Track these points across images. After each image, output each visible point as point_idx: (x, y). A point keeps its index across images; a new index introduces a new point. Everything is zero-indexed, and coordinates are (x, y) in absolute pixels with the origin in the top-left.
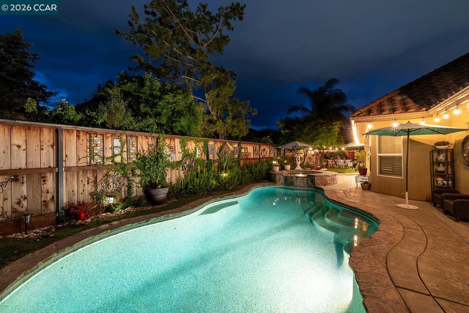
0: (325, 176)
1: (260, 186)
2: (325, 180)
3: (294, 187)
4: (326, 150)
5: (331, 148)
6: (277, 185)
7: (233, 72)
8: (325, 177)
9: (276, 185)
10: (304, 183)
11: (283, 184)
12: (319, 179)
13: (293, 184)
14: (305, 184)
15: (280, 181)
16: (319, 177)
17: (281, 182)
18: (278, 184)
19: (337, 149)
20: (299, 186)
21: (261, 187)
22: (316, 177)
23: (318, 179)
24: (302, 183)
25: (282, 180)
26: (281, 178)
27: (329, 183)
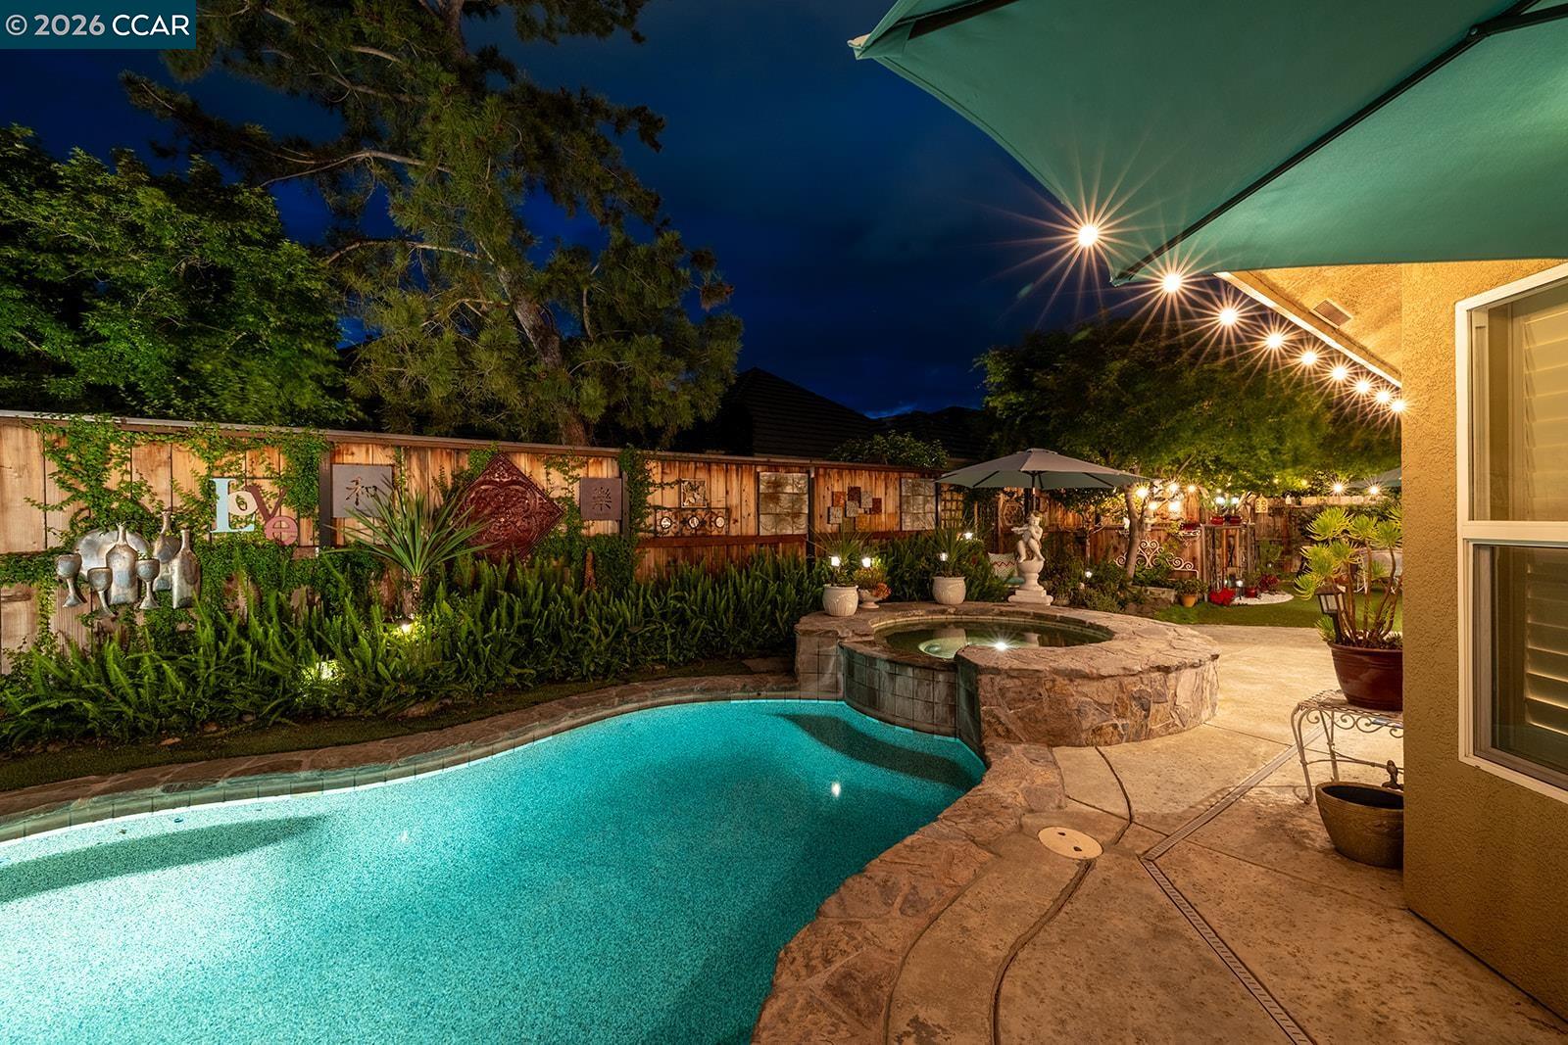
0: (1056, 671)
1: (691, 696)
2: (1059, 702)
3: (880, 719)
4: (1312, 495)
5: (1338, 487)
6: (803, 694)
7: (644, 109)
8: (1060, 680)
9: (796, 694)
10: (930, 705)
11: (841, 694)
12: (1010, 695)
13: (874, 703)
14: (941, 710)
15: (820, 672)
16: (1009, 683)
17: (827, 679)
18: (812, 687)
19: (1374, 490)
20: (904, 722)
21: (694, 701)
22: (985, 679)
23: (1002, 691)
24: (919, 706)
25: (834, 669)
26: (828, 656)
27: (1097, 731)
